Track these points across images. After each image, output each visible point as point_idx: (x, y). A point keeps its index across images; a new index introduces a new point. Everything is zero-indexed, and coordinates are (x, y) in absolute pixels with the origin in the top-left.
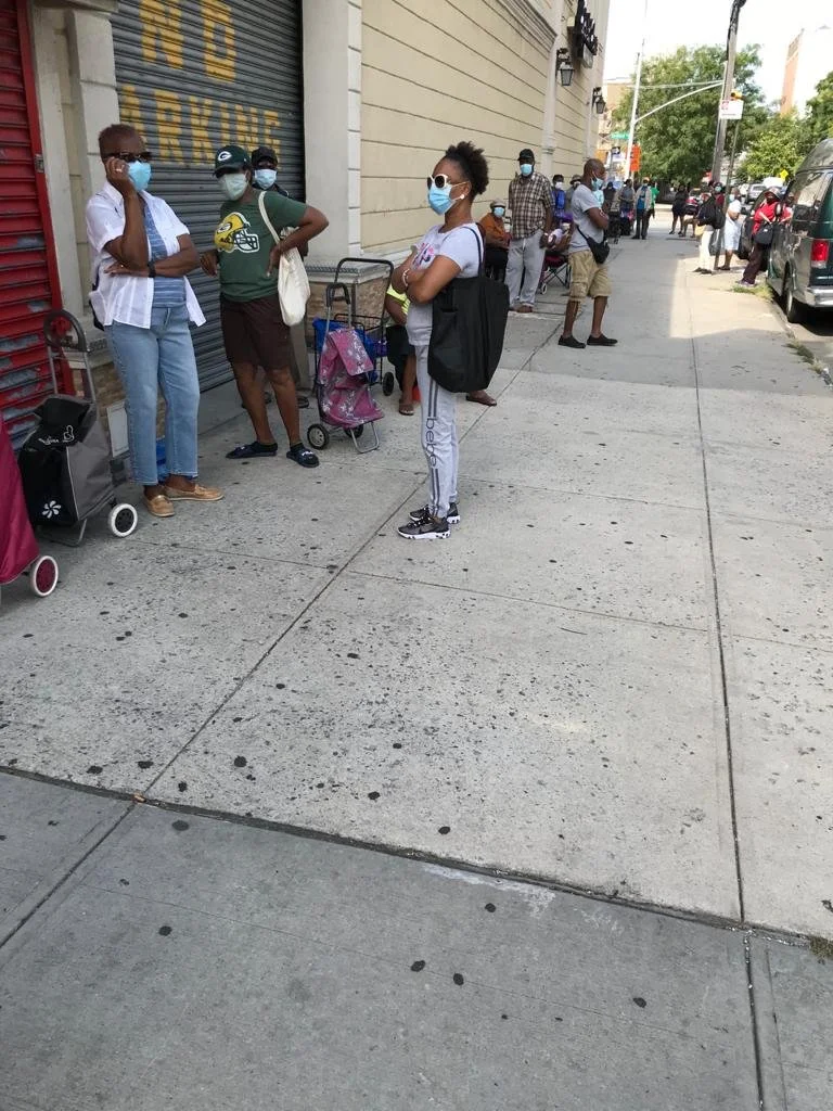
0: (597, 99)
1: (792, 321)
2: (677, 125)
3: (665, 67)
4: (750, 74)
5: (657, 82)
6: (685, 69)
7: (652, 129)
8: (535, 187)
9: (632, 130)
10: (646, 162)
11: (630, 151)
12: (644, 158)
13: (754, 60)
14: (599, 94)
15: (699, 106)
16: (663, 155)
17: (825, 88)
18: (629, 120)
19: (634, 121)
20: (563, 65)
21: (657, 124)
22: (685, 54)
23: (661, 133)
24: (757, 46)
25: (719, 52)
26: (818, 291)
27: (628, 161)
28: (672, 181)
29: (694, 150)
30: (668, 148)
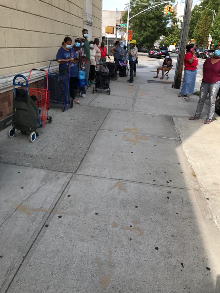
2: (146, 23)
7: (136, 25)
11: (127, 31)
12: (133, 35)
15: (154, 16)
16: (140, 34)
19: (128, 19)
27: (127, 35)
29: (152, 33)
30: (143, 32)
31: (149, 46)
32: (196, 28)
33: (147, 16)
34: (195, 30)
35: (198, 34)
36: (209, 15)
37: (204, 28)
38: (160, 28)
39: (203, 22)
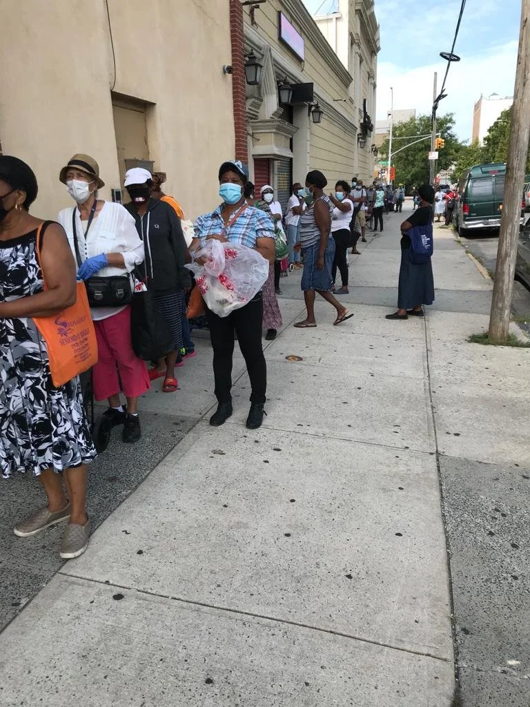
0: (374, 150)
1: (460, 236)
2: (413, 156)
3: (405, 127)
4: (449, 128)
5: (400, 136)
6: (415, 127)
7: (400, 159)
9: (390, 159)
10: (398, 175)
11: (389, 170)
13: (450, 121)
17: (493, 130)
18: (387, 154)
20: (360, 140)
22: (415, 120)
23: (405, 160)
24: (452, 114)
26: (466, 223)
30: (409, 167)
32: (498, 150)
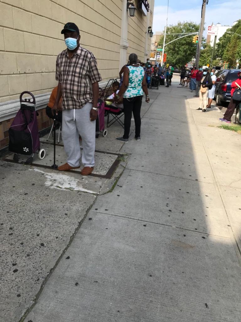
0: (150, 31)
2: (178, 48)
3: (174, 29)
6: (181, 30)
7: (170, 49)
8: (80, 61)
9: (164, 48)
10: (168, 59)
11: (163, 55)
12: (168, 58)
14: (151, 29)
16: (174, 57)
18: (162, 45)
19: (164, 45)
20: (130, 6)
21: (172, 47)
22: (181, 25)
23: (173, 50)
25: (192, 25)
27: (163, 58)
28: (176, 66)
29: (184, 56)
30: (175, 55)
31: (181, 67)
32: (226, 50)
33: (180, 42)
34: (225, 53)
35: (227, 56)
36: (239, 39)
37: (233, 51)
38: (190, 52)
39: (232, 45)
